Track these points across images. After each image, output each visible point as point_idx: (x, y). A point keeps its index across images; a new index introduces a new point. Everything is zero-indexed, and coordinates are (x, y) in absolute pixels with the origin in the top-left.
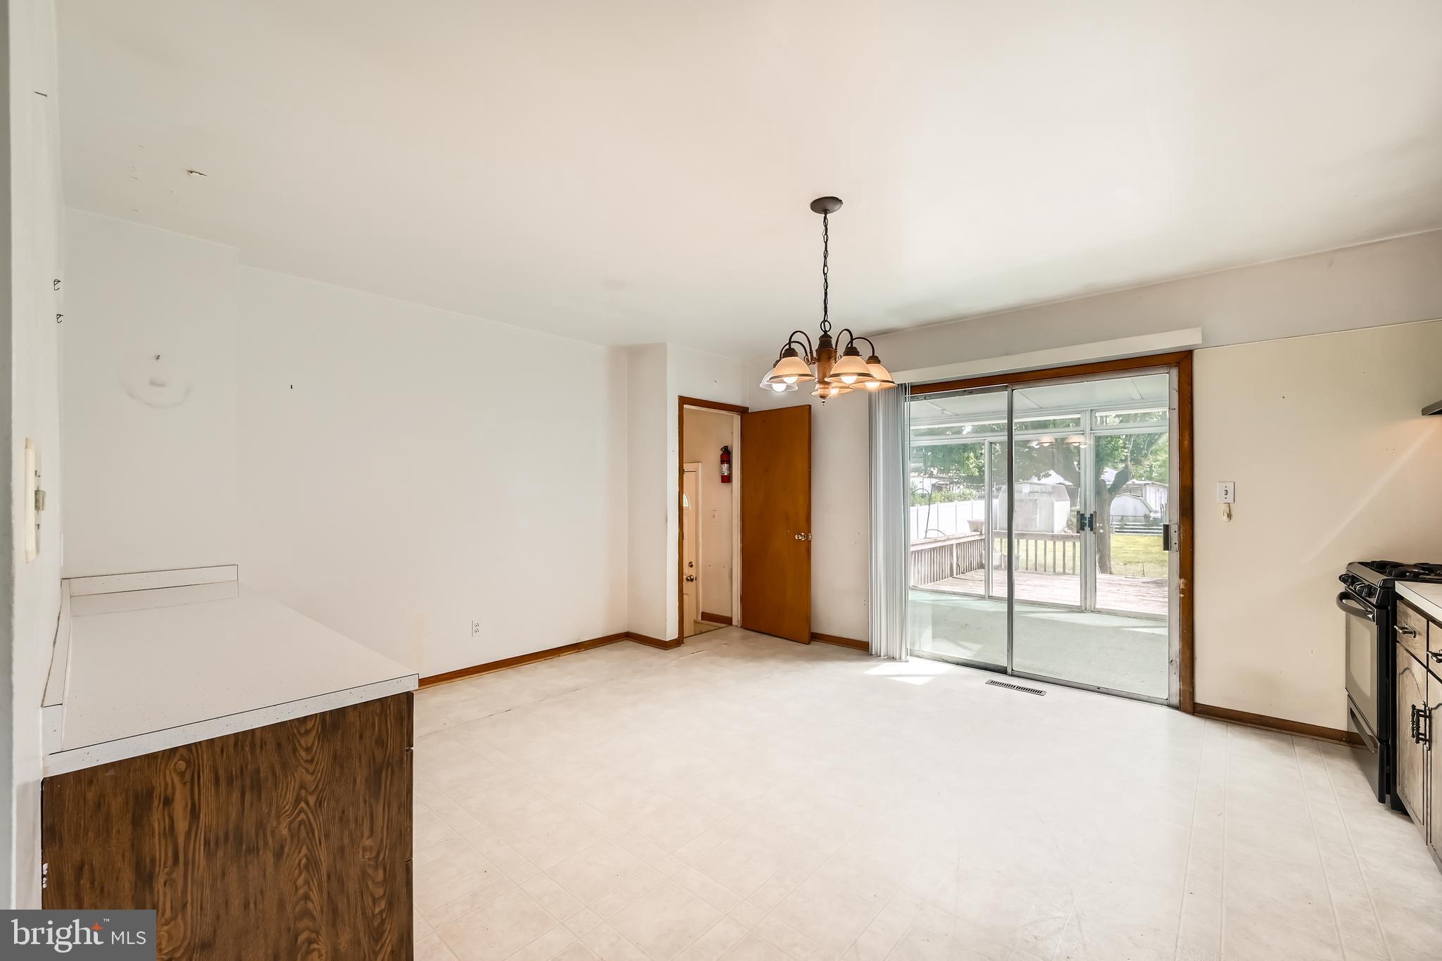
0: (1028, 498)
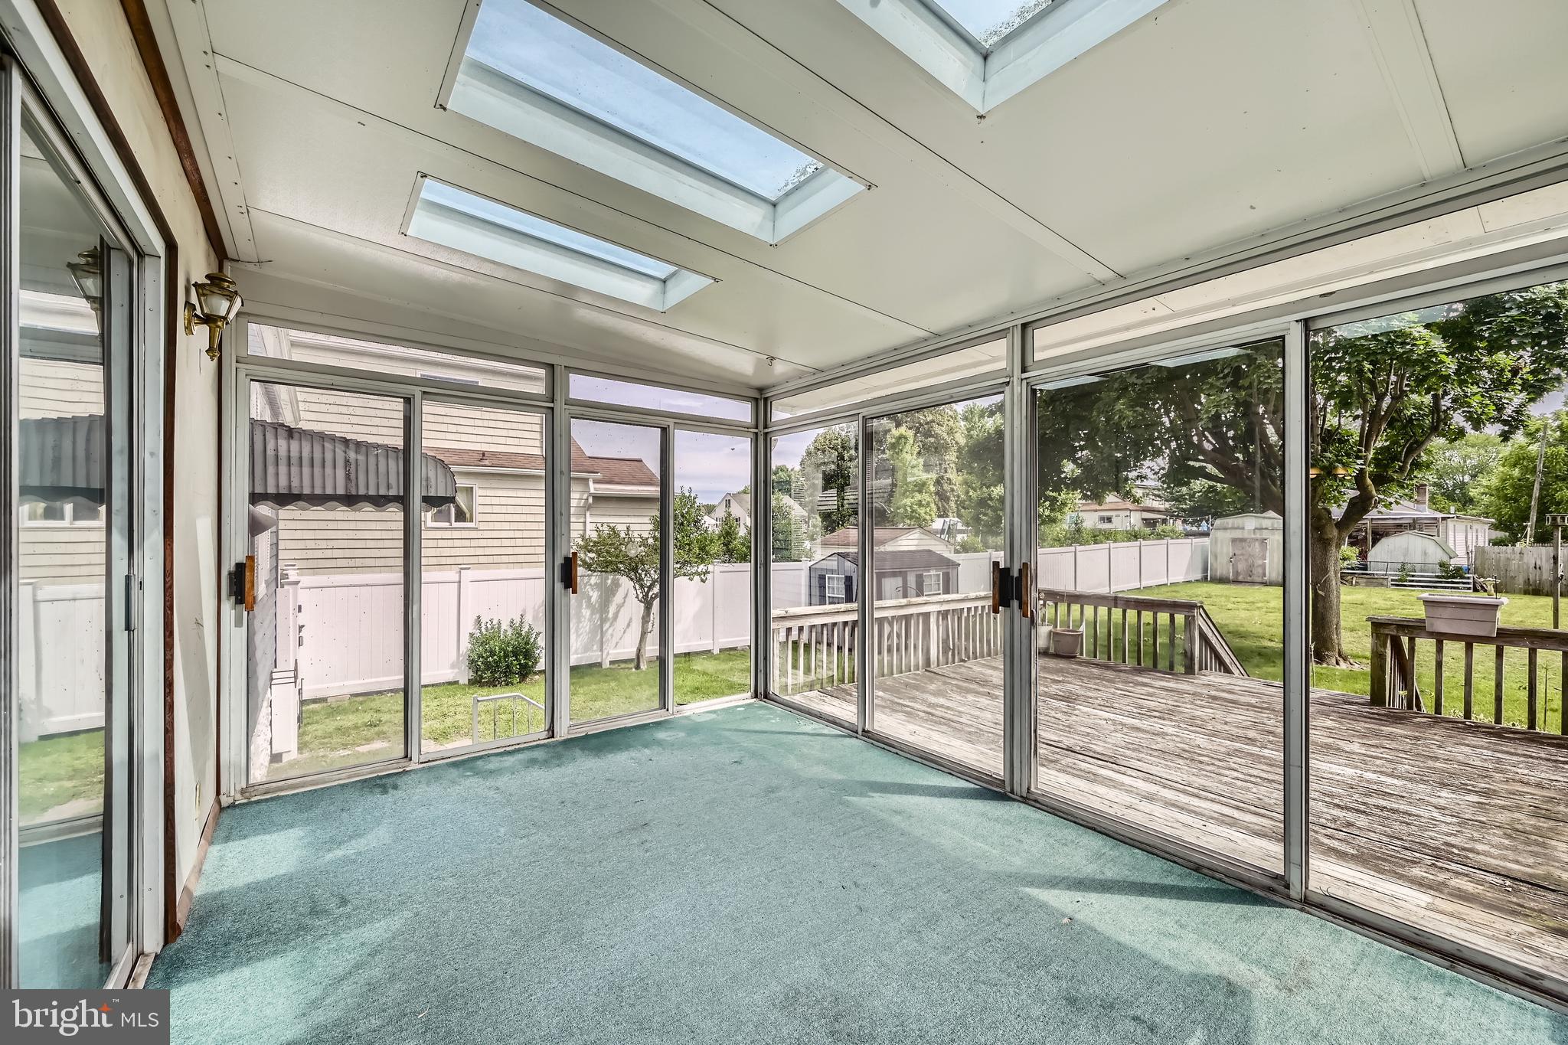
0: (1253, 536)
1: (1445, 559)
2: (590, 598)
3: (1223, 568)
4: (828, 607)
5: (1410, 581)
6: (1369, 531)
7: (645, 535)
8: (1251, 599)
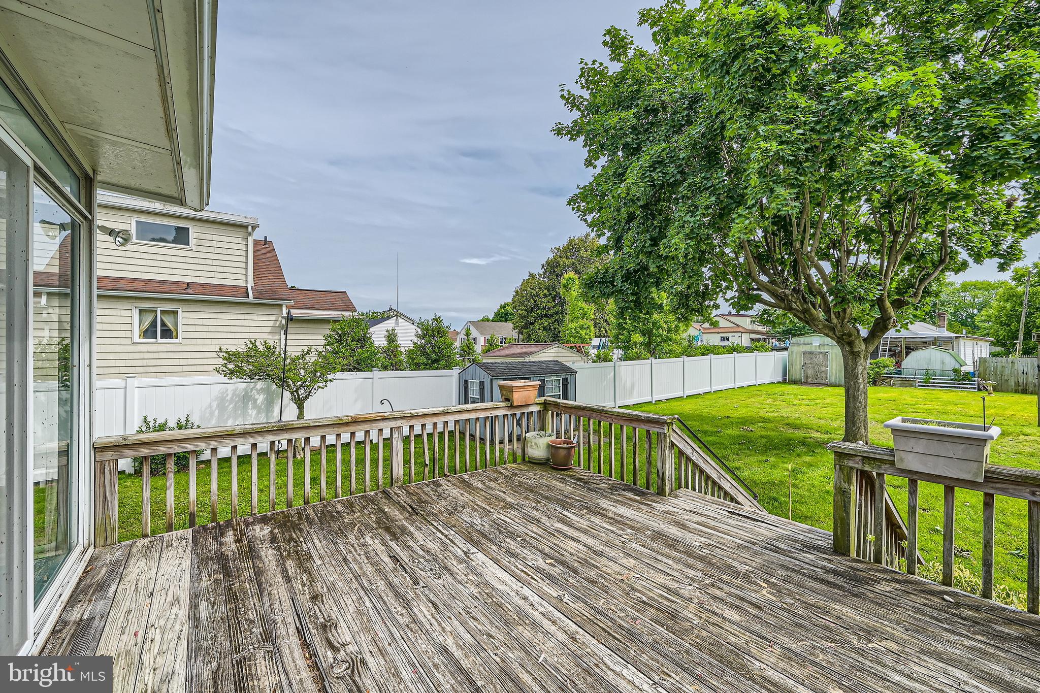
0: (818, 350)
1: (957, 367)
2: (256, 400)
3: (797, 372)
4: (470, 406)
5: (932, 383)
6: (904, 347)
7: (321, 349)
8: (813, 397)
